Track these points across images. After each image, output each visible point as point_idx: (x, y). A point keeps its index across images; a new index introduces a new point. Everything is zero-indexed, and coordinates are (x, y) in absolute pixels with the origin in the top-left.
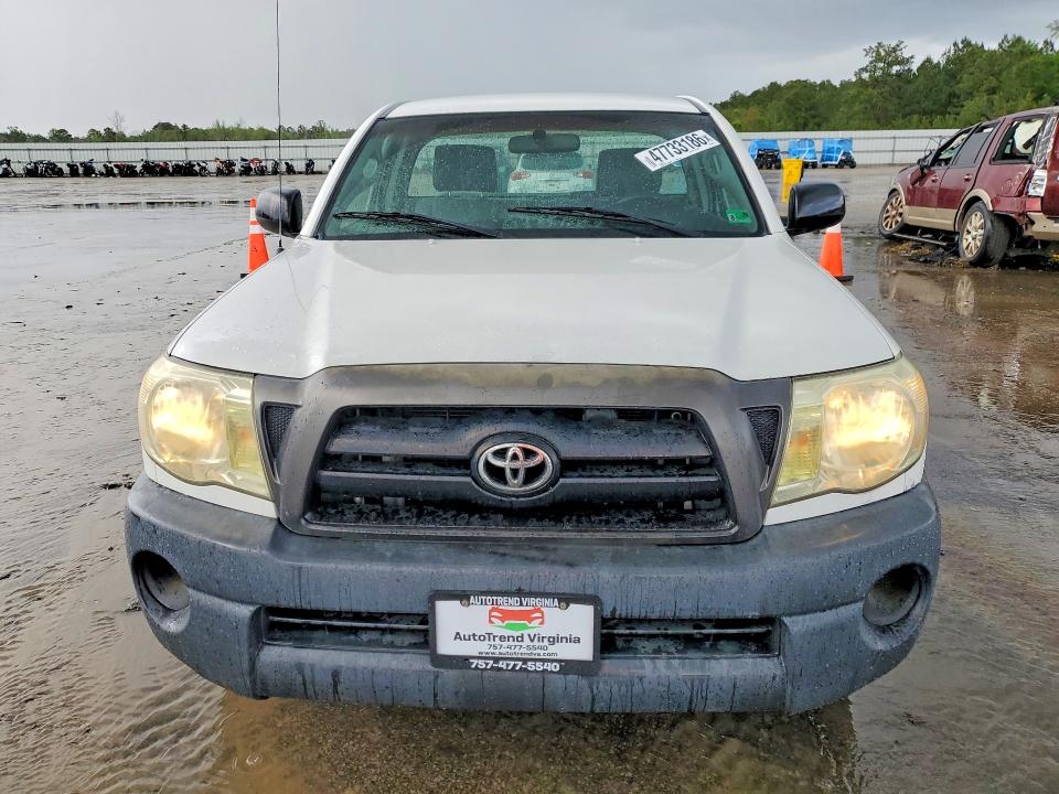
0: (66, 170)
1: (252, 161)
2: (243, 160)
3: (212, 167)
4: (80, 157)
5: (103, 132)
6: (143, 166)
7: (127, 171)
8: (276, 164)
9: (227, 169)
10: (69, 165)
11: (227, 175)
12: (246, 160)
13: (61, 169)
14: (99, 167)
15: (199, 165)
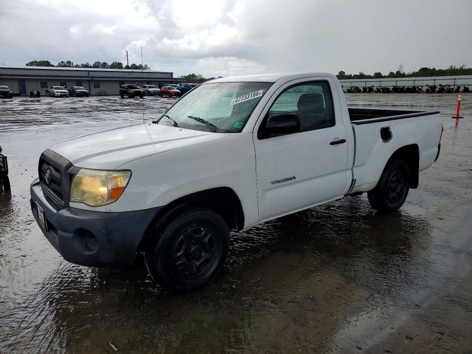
0: (362, 90)
1: (445, 86)
2: (440, 85)
3: (425, 89)
4: (369, 85)
5: (395, 73)
6: (393, 89)
7: (386, 91)
8: (459, 87)
9: (432, 90)
10: (363, 88)
11: (432, 93)
12: (442, 86)
13: (360, 90)
14: (375, 89)
15: (418, 88)
